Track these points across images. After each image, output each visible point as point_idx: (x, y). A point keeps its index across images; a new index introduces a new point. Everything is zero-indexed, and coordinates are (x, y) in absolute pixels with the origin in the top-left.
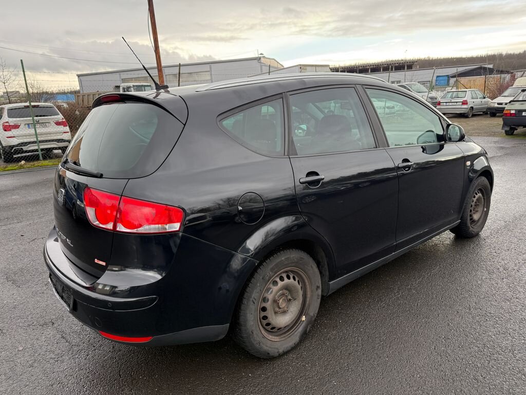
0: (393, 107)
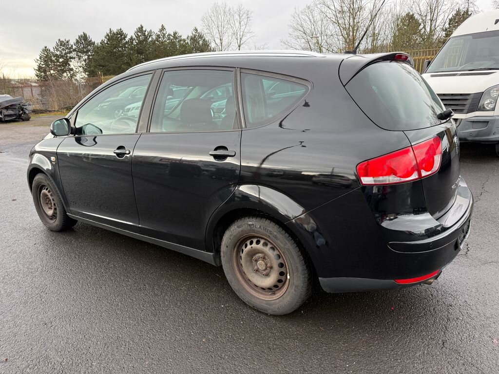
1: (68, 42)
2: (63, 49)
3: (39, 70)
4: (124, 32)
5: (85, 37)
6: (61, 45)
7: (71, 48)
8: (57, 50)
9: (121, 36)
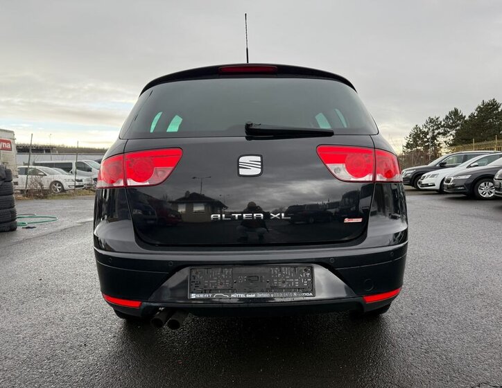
0: (81, 181)
1: (437, 119)
2: (432, 126)
3: (407, 147)
4: (498, 102)
5: (456, 112)
6: (430, 122)
7: (440, 124)
8: (426, 127)
9: (494, 106)
